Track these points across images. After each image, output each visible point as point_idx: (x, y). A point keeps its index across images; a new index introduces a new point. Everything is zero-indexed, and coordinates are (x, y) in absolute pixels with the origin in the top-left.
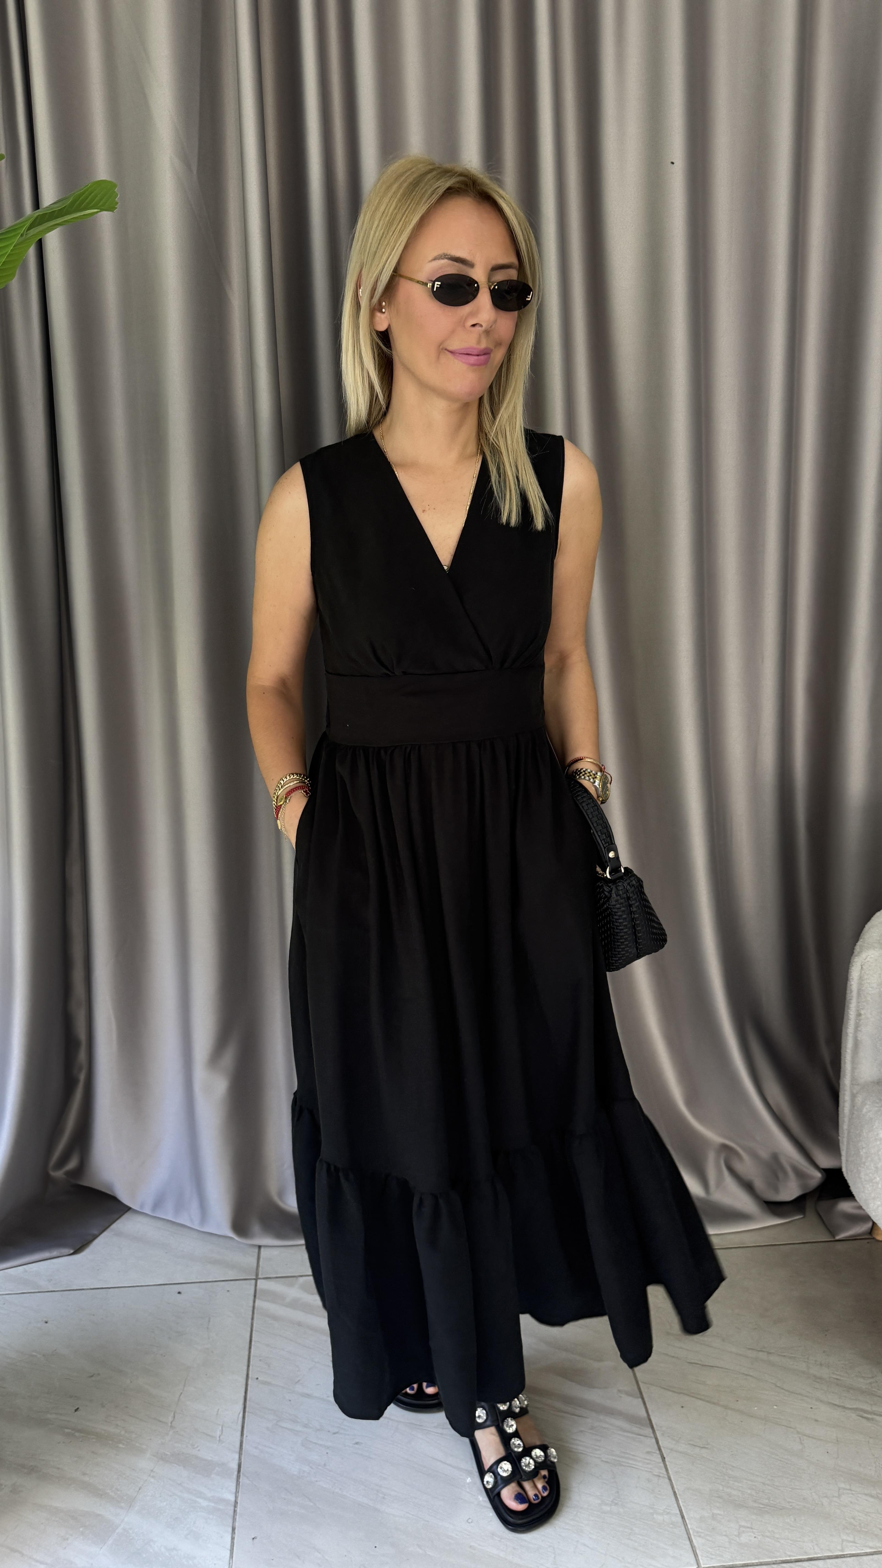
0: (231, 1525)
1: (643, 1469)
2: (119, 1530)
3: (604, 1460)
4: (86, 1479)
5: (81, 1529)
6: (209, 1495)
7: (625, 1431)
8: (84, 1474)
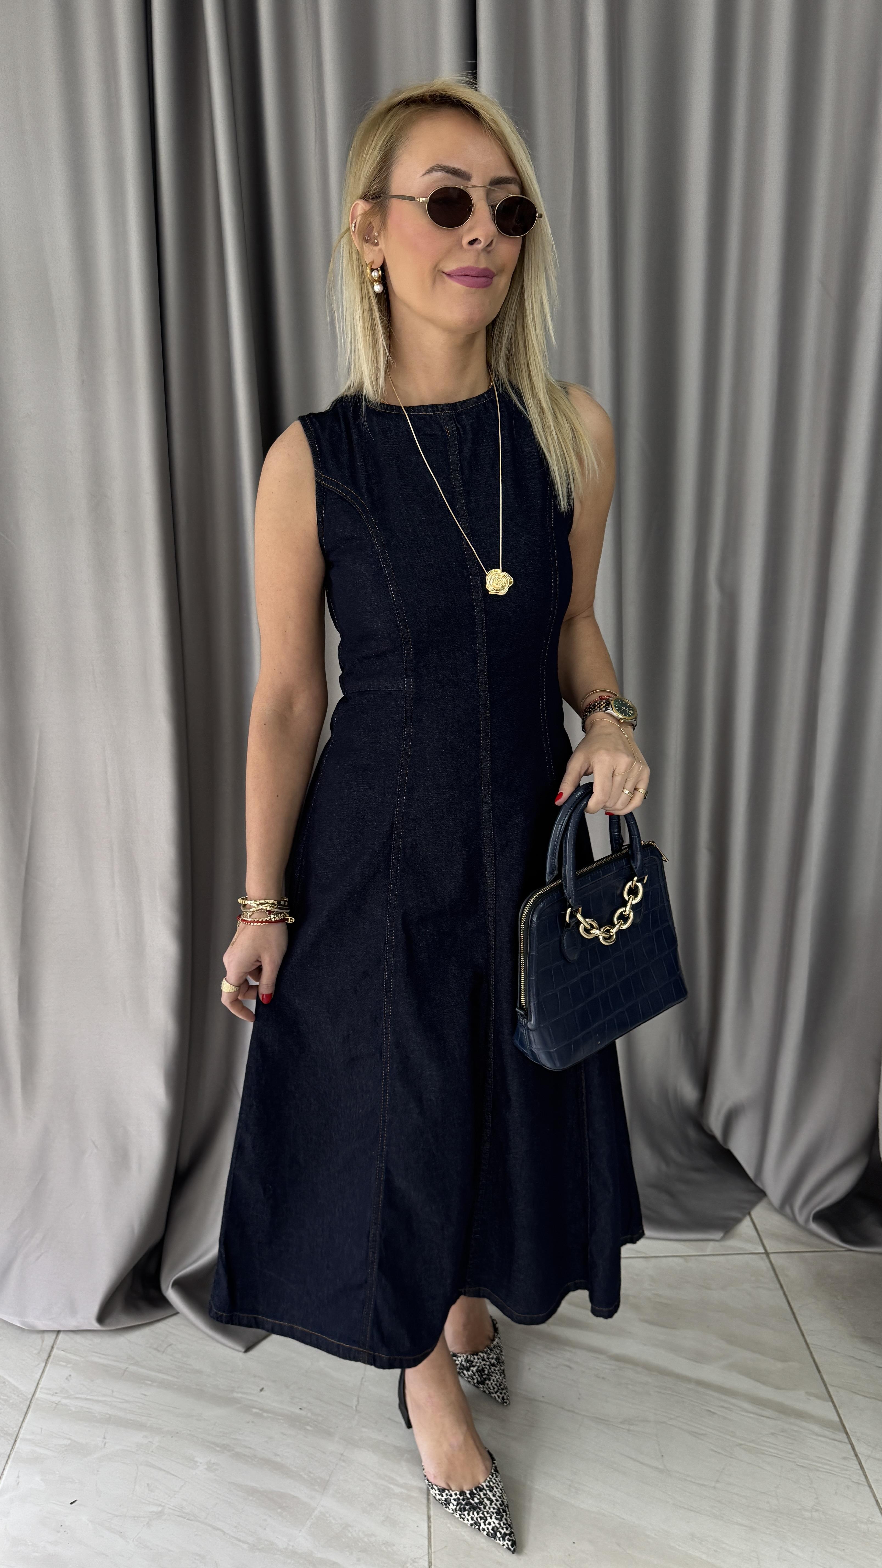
0: (426, 1513)
1: (840, 1474)
2: (316, 1513)
3: (798, 1464)
4: (278, 1459)
5: (279, 1510)
6: (401, 1481)
7: (817, 1435)
8: (276, 1455)
